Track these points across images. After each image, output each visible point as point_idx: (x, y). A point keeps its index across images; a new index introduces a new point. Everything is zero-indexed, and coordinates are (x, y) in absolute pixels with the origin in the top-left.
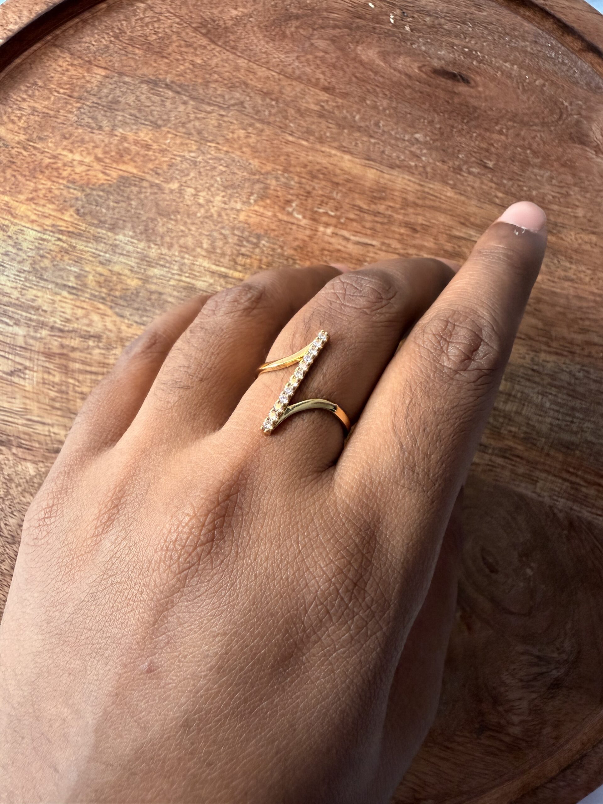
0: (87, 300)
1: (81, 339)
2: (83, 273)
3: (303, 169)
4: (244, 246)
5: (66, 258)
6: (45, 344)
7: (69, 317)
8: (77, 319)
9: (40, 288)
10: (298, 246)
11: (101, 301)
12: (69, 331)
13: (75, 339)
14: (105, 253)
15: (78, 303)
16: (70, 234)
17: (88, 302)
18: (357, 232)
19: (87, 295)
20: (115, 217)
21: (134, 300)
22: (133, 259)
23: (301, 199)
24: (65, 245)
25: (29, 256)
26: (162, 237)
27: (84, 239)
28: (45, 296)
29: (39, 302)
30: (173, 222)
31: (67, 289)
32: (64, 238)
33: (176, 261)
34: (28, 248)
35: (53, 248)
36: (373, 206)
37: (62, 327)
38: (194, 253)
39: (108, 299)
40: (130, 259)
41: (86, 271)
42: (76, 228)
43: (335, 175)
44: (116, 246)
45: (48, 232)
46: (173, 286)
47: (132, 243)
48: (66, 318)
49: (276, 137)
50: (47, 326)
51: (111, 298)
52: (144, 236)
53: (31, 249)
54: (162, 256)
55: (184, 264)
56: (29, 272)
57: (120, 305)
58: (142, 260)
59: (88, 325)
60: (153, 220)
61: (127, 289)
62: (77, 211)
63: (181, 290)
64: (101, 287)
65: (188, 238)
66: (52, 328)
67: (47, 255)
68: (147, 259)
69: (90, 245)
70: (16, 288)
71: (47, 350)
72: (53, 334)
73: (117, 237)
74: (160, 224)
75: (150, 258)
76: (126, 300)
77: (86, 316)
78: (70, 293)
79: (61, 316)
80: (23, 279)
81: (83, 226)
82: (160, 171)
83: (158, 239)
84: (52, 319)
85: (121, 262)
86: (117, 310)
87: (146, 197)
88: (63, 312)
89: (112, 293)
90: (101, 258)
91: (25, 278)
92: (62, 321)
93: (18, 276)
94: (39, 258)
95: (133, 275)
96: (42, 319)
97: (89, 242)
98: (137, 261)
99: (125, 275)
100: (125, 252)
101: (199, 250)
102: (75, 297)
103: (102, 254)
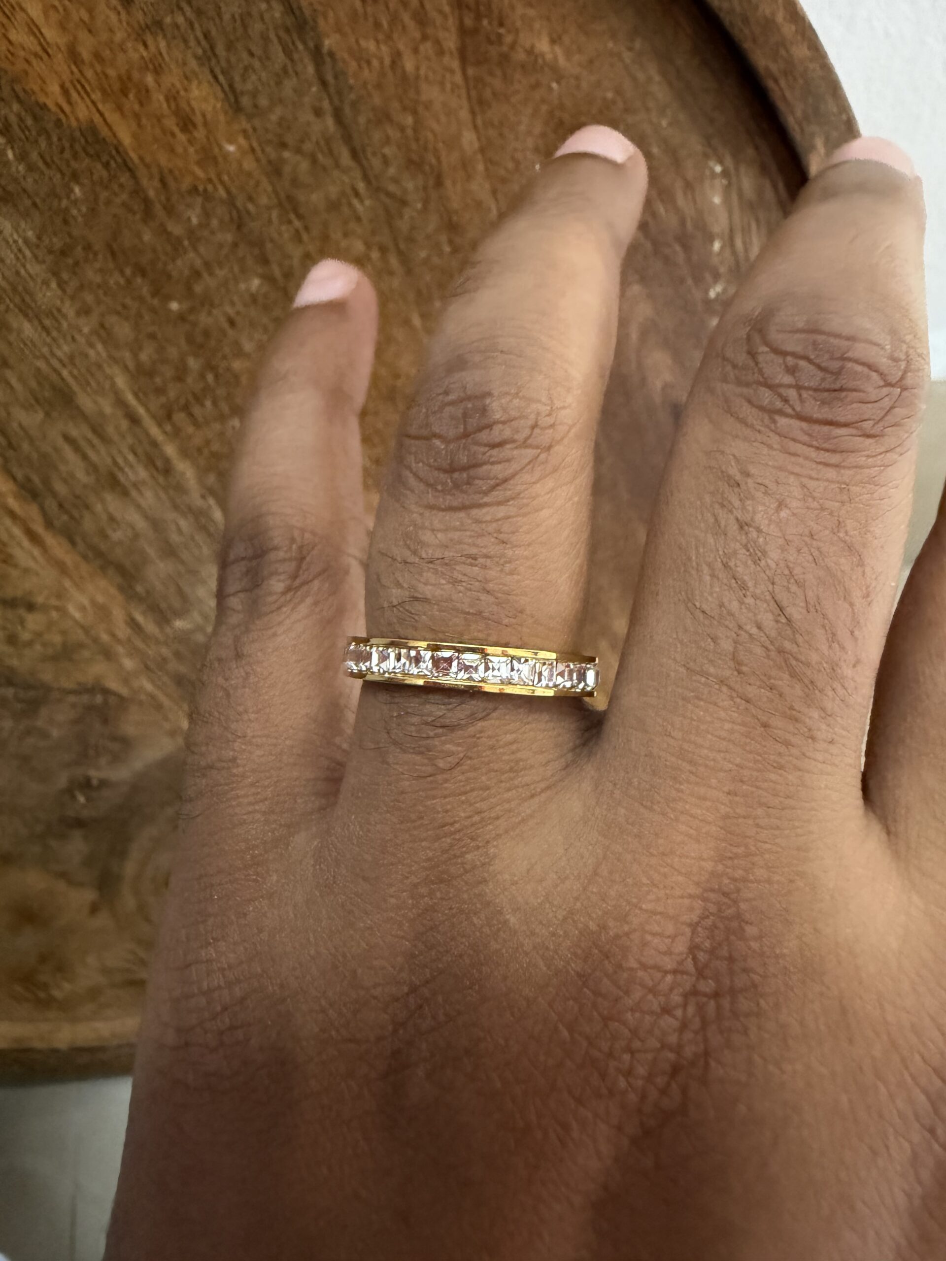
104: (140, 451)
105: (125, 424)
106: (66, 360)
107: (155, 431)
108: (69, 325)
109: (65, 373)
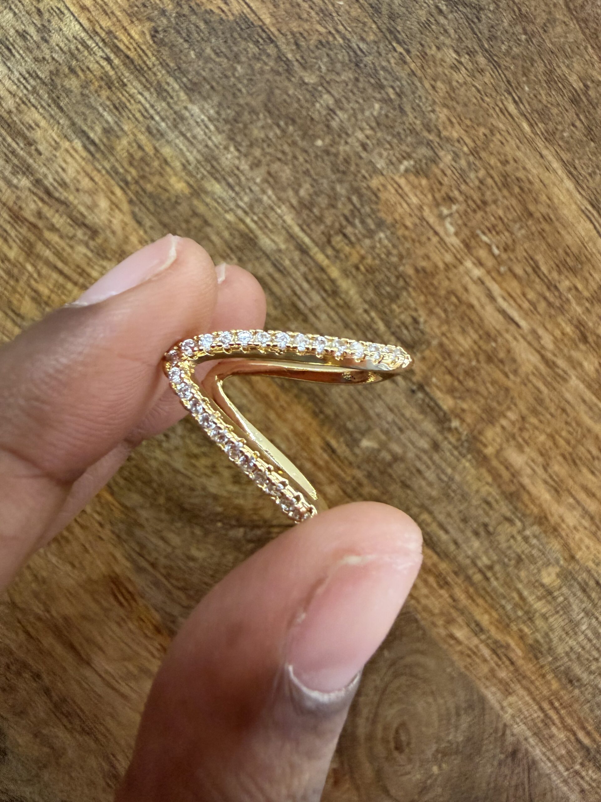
0: (104, 172)
1: (69, 220)
2: (116, 128)
3: (499, 164)
4: (353, 225)
5: (105, 93)
6: (18, 198)
7: (68, 180)
8: (78, 190)
9: (46, 115)
10: (424, 270)
11: (122, 184)
12: (57, 200)
13: (61, 216)
14: (163, 120)
15: (89, 168)
16: (127, 61)
17: (103, 176)
18: (511, 296)
19: (108, 166)
20: (204, 74)
21: (166, 211)
22: (195, 152)
23: (468, 206)
24: (112, 73)
25: (53, 59)
26: (251, 145)
27: (144, 80)
28: (50, 131)
29: (38, 134)
30: (278, 132)
31: (84, 139)
32: (116, 61)
33: (251, 190)
34: (58, 45)
35: (93, 66)
36: (555, 275)
37: (51, 188)
38: (282, 195)
39: (133, 187)
40: (191, 148)
41: (122, 129)
42: (140, 56)
43: (536, 201)
44: (182, 118)
45: (97, 39)
46: (229, 222)
47: (207, 127)
48: (62, 179)
49: (494, 94)
50: (32, 175)
51: (138, 188)
52: (227, 127)
53: (61, 49)
54: (236, 172)
55: (259, 201)
56: (44, 83)
57: (145, 205)
58: (207, 160)
59: (88, 208)
60: (253, 111)
61: (166, 190)
62: (155, 32)
63: (236, 233)
64: (131, 164)
65: (286, 168)
66: (38, 182)
67: (80, 73)
68: (215, 164)
69: (147, 94)
70: (14, 95)
71: (16, 208)
72: (35, 190)
73: (190, 106)
74: (260, 124)
75: (219, 163)
76: (155, 204)
77: (92, 193)
78: (85, 147)
79: (57, 172)
80: (29, 87)
81: (152, 60)
82: (303, 43)
83: (245, 143)
84: (44, 170)
85: (176, 145)
86: (136, 210)
87: (262, 72)
88: (63, 170)
89: (141, 182)
90: (153, 122)
91: (34, 88)
92: (55, 180)
93: (25, 78)
94: (67, 70)
95: (183, 174)
96: (31, 161)
97: (148, 89)
98: (199, 157)
99: (173, 168)
100: (189, 135)
101: (290, 193)
102: (90, 157)
103: (157, 118)
104: (310, 277)
105: (297, 255)
106: (247, 209)
107: (320, 257)
108: (247, 179)
109: (248, 220)
